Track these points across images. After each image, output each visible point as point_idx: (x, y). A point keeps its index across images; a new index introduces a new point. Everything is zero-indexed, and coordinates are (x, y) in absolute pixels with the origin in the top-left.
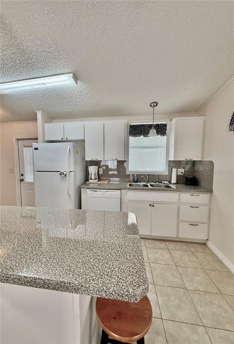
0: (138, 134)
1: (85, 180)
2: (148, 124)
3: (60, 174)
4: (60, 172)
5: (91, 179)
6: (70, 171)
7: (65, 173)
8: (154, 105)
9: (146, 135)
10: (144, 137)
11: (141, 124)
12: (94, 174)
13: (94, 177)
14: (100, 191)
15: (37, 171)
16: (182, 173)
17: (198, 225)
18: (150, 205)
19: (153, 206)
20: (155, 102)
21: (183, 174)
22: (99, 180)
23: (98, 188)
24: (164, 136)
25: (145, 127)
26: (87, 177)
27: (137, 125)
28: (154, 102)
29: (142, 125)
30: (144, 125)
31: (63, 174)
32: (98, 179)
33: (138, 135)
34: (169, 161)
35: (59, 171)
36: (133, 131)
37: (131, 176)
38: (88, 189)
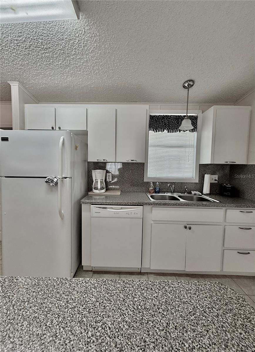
0: (160, 127)
1: (86, 190)
2: (174, 116)
3: (46, 182)
4: (46, 179)
5: (96, 188)
6: (64, 176)
7: (55, 180)
8: (189, 85)
9: (171, 130)
10: (168, 132)
11: (165, 114)
12: (100, 182)
13: (100, 185)
14: (112, 208)
15: (5, 177)
16: (215, 180)
17: (249, 253)
18: (186, 227)
19: (190, 228)
20: (192, 80)
21: (216, 182)
22: (107, 190)
23: (107, 204)
24: (194, 133)
25: (169, 119)
26: (89, 186)
27: (160, 116)
28: (190, 81)
29: (166, 116)
30: (169, 116)
31: (52, 181)
32: (105, 189)
33: (161, 129)
34: (200, 164)
35: (46, 177)
36: (154, 124)
37: (152, 184)
38: (92, 205)
